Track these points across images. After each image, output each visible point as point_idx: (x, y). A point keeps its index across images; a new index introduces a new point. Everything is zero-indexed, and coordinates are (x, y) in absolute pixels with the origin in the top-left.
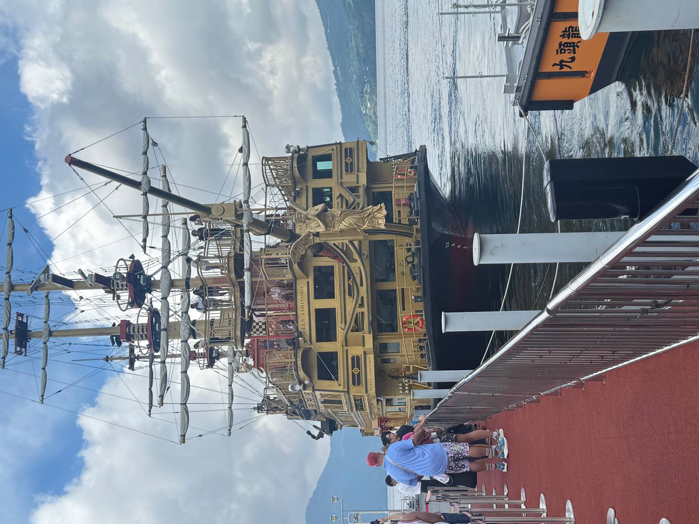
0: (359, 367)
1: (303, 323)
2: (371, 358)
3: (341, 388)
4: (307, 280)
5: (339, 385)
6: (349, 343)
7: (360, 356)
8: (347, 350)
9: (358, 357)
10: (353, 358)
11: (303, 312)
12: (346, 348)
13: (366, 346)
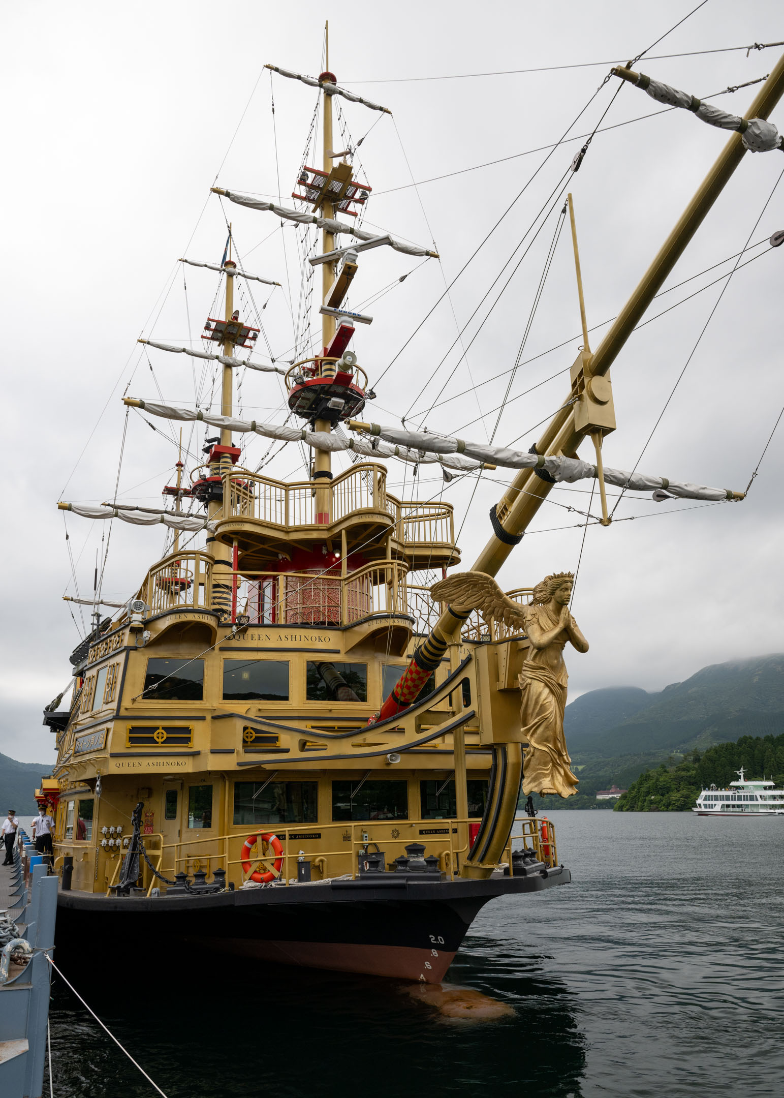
0: (168, 741)
1: (263, 637)
2: (187, 766)
3: (126, 703)
4: (343, 652)
5: (134, 700)
6: (219, 723)
7: (190, 744)
8: (203, 718)
9: (188, 740)
10: (187, 730)
11: (283, 638)
12: (209, 717)
13: (211, 757)
